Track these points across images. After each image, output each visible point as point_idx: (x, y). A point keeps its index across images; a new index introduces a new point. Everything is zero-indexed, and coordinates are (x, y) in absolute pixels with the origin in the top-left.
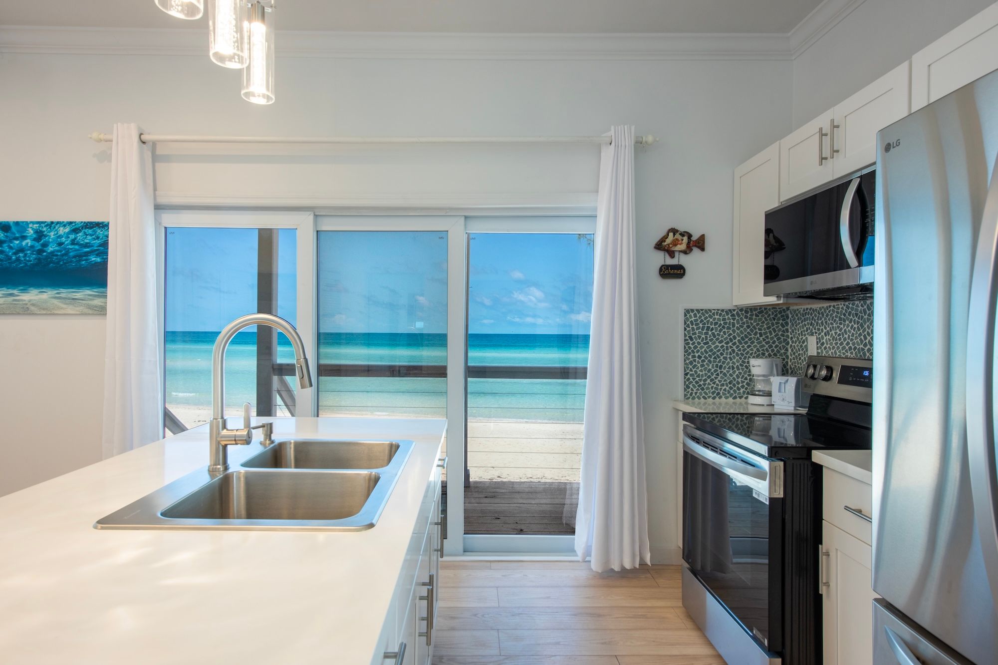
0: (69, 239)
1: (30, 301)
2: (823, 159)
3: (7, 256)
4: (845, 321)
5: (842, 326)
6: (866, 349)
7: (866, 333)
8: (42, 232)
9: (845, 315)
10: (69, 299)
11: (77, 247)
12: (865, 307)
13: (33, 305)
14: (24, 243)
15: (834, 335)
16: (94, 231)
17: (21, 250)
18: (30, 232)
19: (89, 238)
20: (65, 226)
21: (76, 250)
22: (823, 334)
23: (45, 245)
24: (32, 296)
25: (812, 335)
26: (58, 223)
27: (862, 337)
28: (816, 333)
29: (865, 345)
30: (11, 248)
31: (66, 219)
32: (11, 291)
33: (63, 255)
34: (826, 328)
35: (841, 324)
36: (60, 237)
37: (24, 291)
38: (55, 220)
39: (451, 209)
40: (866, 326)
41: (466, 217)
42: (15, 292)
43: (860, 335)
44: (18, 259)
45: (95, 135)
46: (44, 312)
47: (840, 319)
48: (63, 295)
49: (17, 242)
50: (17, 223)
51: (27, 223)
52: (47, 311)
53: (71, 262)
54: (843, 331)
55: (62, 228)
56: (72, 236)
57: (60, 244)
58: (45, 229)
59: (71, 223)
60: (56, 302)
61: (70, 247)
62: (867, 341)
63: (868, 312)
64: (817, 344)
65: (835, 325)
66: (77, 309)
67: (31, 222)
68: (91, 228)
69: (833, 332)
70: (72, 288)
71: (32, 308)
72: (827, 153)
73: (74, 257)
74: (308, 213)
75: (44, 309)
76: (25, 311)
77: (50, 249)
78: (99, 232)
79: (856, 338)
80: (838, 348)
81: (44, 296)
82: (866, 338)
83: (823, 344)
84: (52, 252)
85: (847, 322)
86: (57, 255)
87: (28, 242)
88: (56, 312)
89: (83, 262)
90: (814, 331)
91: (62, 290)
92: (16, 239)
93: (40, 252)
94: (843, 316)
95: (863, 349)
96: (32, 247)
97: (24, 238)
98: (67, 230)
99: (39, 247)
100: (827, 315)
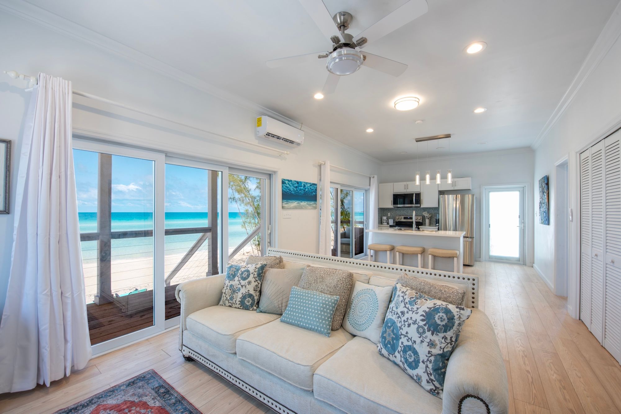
11: (311, 190)
14: (301, 188)
17: (301, 190)
18: (303, 185)
23: (305, 189)
24: (303, 203)
30: (299, 189)
31: (309, 182)
32: (299, 202)
33: (309, 192)
36: (308, 187)
37: (301, 202)
42: (300, 202)
44: (300, 193)
48: (308, 203)
50: (300, 182)
51: (302, 182)
52: (306, 208)
56: (310, 187)
57: (308, 189)
60: (307, 205)
76: (301, 208)
78: (315, 186)
81: (305, 204)
91: (308, 202)
92: (300, 186)
96: (303, 189)
97: (301, 186)
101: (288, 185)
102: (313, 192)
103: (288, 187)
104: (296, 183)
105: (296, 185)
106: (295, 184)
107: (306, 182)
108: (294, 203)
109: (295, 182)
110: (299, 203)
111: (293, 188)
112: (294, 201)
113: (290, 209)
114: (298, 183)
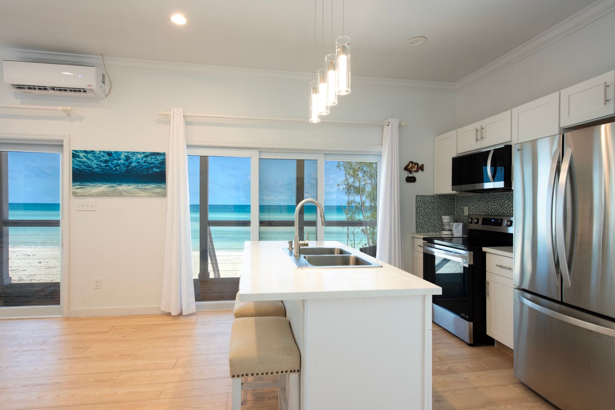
0: (143, 160)
1: (122, 190)
2: (477, 140)
3: (111, 168)
4: (480, 201)
5: (479, 203)
6: (489, 212)
7: (489, 205)
8: (129, 157)
9: (480, 198)
10: (143, 189)
11: (147, 164)
12: (489, 196)
13: (124, 192)
14: (119, 162)
15: (476, 206)
16: (156, 157)
17: (118, 165)
18: (123, 156)
19: (153, 160)
20: (141, 154)
21: (146, 166)
22: (471, 206)
23: (131, 163)
24: (124, 187)
25: (466, 206)
26: (137, 152)
27: (488, 207)
28: (468, 205)
29: (489, 210)
30: (112, 164)
31: (142, 151)
32: (112, 185)
33: (140, 168)
34: (472, 203)
35: (478, 202)
36: (138, 159)
37: (119, 185)
38: (136, 151)
39: (319, 150)
40: (489, 203)
41: (325, 154)
42: (115, 185)
43: (487, 206)
44: (116, 170)
45: (160, 112)
46: (130, 195)
47: (478, 200)
48: (139, 187)
49: (116, 161)
50: (116, 152)
51: (121, 152)
52: (131, 195)
53: (144, 171)
54: (479, 205)
55: (139, 155)
56: (145, 159)
57: (138, 163)
58: (130, 155)
59: (144, 153)
60: (136, 190)
61: (144, 164)
62: (490, 209)
63: (490, 198)
64: (468, 210)
65: (476, 202)
66: (147, 193)
67: (124, 152)
68: (154, 155)
69: (475, 205)
70: (145, 184)
71: (124, 193)
72: (479, 137)
73: (146, 169)
74: (257, 150)
75: (130, 194)
76: (120, 194)
77: (133, 165)
79: (485, 207)
80: (477, 211)
81: (130, 187)
82: (489, 208)
83: (471, 210)
84: (134, 167)
85: (481, 201)
86: (137, 168)
87: (122, 161)
88: (136, 195)
89: (150, 172)
90: (467, 205)
91: (139, 185)
92: (116, 160)
93: (128, 166)
94: (479, 199)
95: (488, 212)
96: (124, 164)
97: (120, 159)
98: (142, 156)
99: (128, 164)
100: (473, 199)
101: (85, 159)
102: (153, 167)
103: (84, 163)
104: (105, 155)
105: (107, 158)
106: (103, 156)
107: (133, 151)
108: (101, 186)
109: (102, 154)
110: (113, 187)
111: (99, 163)
112: (100, 184)
113: (91, 196)
114: (109, 154)
